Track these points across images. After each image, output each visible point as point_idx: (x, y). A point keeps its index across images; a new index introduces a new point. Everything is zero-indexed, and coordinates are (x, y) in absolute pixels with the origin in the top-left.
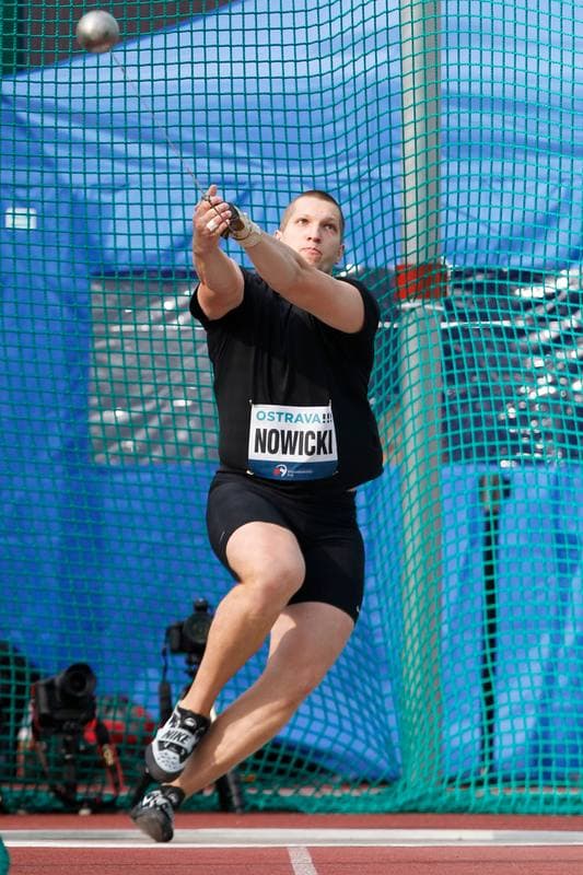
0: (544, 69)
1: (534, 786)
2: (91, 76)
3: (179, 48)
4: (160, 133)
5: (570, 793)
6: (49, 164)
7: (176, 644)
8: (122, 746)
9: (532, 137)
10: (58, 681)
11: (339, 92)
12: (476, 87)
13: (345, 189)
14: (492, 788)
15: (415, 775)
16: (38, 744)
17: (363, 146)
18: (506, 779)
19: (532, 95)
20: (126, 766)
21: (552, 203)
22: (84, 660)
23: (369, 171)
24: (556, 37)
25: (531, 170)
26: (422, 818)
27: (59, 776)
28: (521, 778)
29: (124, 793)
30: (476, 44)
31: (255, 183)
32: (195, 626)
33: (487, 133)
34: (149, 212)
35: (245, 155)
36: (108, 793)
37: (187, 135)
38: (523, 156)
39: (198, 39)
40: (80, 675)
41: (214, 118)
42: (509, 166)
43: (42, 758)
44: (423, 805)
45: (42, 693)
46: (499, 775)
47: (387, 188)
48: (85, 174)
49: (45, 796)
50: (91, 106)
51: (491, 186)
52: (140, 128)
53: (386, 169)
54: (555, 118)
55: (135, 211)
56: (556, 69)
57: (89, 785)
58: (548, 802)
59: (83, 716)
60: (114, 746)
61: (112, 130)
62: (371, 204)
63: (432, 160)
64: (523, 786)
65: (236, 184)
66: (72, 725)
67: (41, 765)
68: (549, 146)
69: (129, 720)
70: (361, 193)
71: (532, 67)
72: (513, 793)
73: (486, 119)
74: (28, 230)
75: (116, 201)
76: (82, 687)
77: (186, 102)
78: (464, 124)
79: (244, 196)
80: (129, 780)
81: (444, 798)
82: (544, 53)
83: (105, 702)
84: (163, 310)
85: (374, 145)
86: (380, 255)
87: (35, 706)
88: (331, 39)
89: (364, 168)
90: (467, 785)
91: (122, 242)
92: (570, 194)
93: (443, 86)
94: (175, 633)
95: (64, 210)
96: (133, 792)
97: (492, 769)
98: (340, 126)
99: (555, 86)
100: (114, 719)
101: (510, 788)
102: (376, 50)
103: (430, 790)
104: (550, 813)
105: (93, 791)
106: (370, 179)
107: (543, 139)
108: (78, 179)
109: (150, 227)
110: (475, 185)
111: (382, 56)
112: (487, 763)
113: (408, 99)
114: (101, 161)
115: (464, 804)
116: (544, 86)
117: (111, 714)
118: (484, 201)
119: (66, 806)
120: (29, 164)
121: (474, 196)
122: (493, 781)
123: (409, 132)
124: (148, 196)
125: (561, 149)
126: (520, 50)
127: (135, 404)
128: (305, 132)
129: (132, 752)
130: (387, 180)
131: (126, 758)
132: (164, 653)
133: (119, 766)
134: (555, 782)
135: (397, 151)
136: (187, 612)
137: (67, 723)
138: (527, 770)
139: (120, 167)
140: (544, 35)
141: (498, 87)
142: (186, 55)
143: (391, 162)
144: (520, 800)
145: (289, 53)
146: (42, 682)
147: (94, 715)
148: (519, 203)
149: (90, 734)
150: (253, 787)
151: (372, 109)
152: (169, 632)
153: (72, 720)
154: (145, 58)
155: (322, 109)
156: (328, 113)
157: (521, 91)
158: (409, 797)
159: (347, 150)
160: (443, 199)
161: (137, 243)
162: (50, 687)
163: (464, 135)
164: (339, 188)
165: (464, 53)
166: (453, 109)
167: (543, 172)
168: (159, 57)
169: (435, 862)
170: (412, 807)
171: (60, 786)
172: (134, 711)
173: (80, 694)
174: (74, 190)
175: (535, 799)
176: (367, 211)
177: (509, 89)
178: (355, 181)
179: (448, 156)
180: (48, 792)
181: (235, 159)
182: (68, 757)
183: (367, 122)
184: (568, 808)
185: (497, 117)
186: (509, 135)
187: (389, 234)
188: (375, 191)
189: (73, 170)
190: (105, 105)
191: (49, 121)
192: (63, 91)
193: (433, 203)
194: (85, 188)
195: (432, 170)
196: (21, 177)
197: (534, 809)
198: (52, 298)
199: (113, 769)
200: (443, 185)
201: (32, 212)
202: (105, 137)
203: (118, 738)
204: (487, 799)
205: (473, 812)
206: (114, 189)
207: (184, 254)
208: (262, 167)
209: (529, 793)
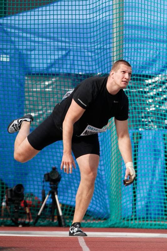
0: (152, 18)
1: (147, 221)
2: (25, 18)
3: (50, 10)
4: (44, 34)
5: (157, 223)
6: (13, 43)
7: (47, 179)
8: (31, 208)
9: (149, 37)
10: (13, 189)
11: (95, 23)
12: (133, 23)
13: (96, 51)
14: (136, 221)
15: (113, 217)
16: (8, 207)
17: (102, 39)
18: (139, 219)
19: (149, 25)
20: (32, 214)
21: (155, 56)
22: (21, 183)
23: (103, 46)
24: (156, 9)
25: (148, 46)
26: (115, 229)
27: (13, 216)
28: (143, 218)
29: (32, 221)
30: (134, 10)
31: (71, 49)
32: (52, 174)
33: (136, 36)
34: (41, 57)
35: (68, 41)
36: (27, 221)
37: (52, 35)
38: (146, 43)
39: (55, 8)
40: (20, 187)
41: (59, 30)
42: (142, 45)
43: (9, 210)
44: (116, 226)
45: (9, 192)
46: (138, 217)
47: (108, 51)
48: (23, 46)
49: (9, 221)
50: (25, 27)
51: (137, 51)
52: (38, 33)
53: (108, 45)
54: (155, 32)
55: (37, 57)
56: (156, 18)
57: (22, 219)
58: (151, 225)
59: (20, 199)
60: (29, 208)
61: (31, 33)
62: (104, 55)
63: (121, 43)
64: (144, 221)
65: (65, 49)
66: (17, 202)
67: (8, 213)
68: (154, 40)
69: (33, 200)
70: (101, 52)
71: (149, 17)
72: (141, 222)
73: (136, 32)
74: (7, 62)
75: (32, 54)
76: (20, 191)
77: (52, 26)
78: (130, 33)
79: (68, 53)
80: (33, 218)
81: (122, 224)
82: (152, 13)
83: (27, 195)
84: (44, 85)
85: (105, 39)
86: (106, 70)
87: (7, 196)
88: (93, 8)
89: (102, 45)
90: (128, 220)
91: (33, 65)
92: (159, 53)
93: (124, 22)
94: (47, 176)
95: (17, 56)
96: (34, 221)
97: (135, 216)
98: (95, 33)
99: (156, 23)
100: (29, 200)
101: (140, 221)
102: (106, 12)
103: (118, 221)
104: (152, 228)
105: (23, 220)
106: (104, 49)
107: (152, 38)
108: (21, 47)
109: (41, 61)
110: (133, 50)
111: (107, 14)
112: (134, 214)
113: (115, 26)
114: (27, 42)
115: (127, 225)
116: (152, 23)
117: (28, 199)
118: (136, 55)
119: (15, 224)
120: (7, 43)
121: (133, 53)
122: (136, 219)
123: (115, 35)
124: (41, 52)
125: (157, 40)
126: (146, 12)
127: (36, 111)
128: (85, 35)
129: (34, 210)
130: (108, 49)
131: (32, 211)
132: (43, 182)
133: (30, 213)
134: (153, 220)
135: (111, 41)
136: (50, 170)
137: (16, 201)
138: (145, 216)
139: (33, 44)
140: (153, 8)
141: (140, 23)
142: (52, 13)
143: (110, 44)
144: (143, 224)
145: (81, 12)
146: (9, 189)
147: (23, 199)
148: (145, 56)
149: (22, 204)
150: (68, 220)
151: (104, 29)
152: (45, 175)
153: (17, 200)
154: (40, 13)
155: (90, 28)
156: (92, 29)
157: (146, 24)
158: (112, 223)
159: (97, 40)
160: (124, 54)
161: (37, 66)
162: (11, 190)
163: (130, 36)
164: (95, 51)
165: (131, 13)
166: (127, 29)
167: (152, 47)
168: (44, 13)
169: (119, 242)
170: (113, 226)
171: (13, 219)
172: (35, 198)
173: (19, 193)
174: (20, 50)
175: (148, 224)
176: (103, 57)
177: (143, 23)
178: (99, 49)
179: (126, 42)
180: (10, 220)
181: (65, 42)
182: (16, 210)
183: (103, 32)
184: (157, 227)
185: (139, 31)
186: (143, 36)
187: (109, 64)
188: (105, 51)
189: (20, 45)
190: (29, 26)
191: (13, 31)
192: (17, 22)
193: (121, 55)
194: (23, 50)
195: (121, 46)
196: (5, 46)
197: (147, 227)
198: (14, 81)
199: (29, 214)
200: (124, 50)
201: (8, 56)
202: (28, 35)
203: (30, 206)
204: (134, 224)
205: (130, 228)
206: (31, 50)
207: (50, 69)
208: (73, 44)
209: (146, 223)
